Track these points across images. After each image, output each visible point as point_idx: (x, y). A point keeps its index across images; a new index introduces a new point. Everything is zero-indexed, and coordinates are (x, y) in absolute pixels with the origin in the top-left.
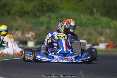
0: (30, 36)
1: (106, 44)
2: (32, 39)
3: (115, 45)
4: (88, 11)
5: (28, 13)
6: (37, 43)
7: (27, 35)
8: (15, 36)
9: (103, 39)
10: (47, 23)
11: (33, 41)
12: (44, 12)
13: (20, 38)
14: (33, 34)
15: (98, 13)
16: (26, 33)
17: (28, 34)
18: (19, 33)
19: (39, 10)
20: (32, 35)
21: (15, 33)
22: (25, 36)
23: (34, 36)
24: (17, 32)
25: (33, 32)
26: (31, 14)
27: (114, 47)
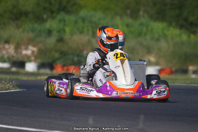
0: (29, 52)
1: (158, 68)
2: (33, 58)
3: (174, 69)
4: (129, 12)
5: (26, 14)
6: (41, 66)
7: (24, 52)
8: (4, 52)
9: (152, 59)
10: (59, 32)
11: (35, 61)
12: (52, 12)
13: (13, 57)
14: (35, 49)
15: (146, 16)
16: (23, 47)
17: (26, 49)
18: (10, 48)
19: (45, 8)
20: (33, 52)
21: (4, 48)
22: (21, 53)
23: (36, 53)
24: (7, 46)
25: (34, 46)
26: (31, 16)
27: (172, 72)
